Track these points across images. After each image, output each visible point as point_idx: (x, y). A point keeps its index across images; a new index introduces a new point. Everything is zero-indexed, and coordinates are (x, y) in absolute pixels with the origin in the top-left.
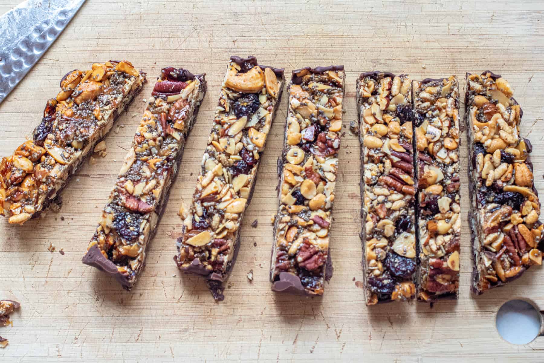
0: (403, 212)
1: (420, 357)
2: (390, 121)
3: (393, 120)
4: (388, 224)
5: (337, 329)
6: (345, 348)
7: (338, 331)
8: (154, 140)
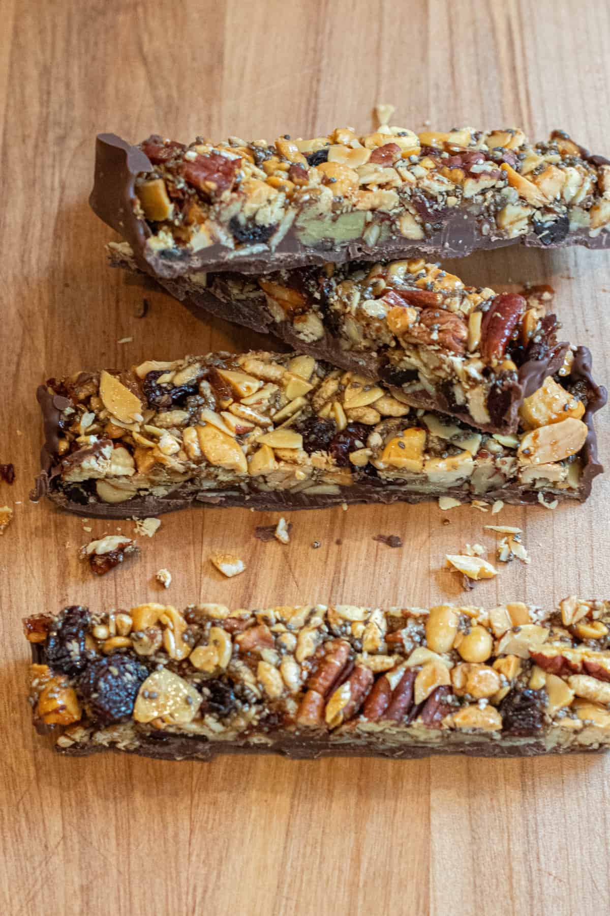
0: (253, 691)
2: (499, 671)
3: (503, 678)
4: (220, 655)
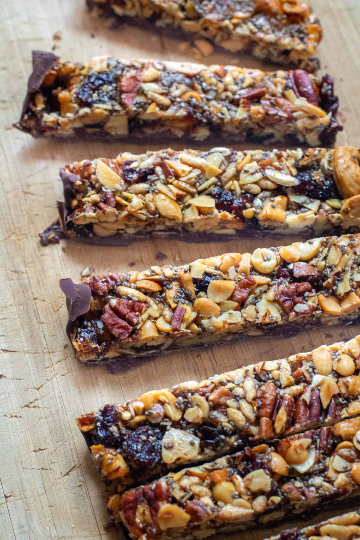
0: (229, 427)
1: (26, 529)
4: (203, 410)
5: (39, 401)
6: (14, 419)
7: (36, 404)
8: (226, 90)
